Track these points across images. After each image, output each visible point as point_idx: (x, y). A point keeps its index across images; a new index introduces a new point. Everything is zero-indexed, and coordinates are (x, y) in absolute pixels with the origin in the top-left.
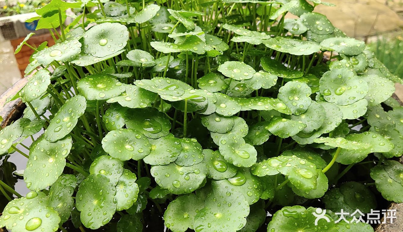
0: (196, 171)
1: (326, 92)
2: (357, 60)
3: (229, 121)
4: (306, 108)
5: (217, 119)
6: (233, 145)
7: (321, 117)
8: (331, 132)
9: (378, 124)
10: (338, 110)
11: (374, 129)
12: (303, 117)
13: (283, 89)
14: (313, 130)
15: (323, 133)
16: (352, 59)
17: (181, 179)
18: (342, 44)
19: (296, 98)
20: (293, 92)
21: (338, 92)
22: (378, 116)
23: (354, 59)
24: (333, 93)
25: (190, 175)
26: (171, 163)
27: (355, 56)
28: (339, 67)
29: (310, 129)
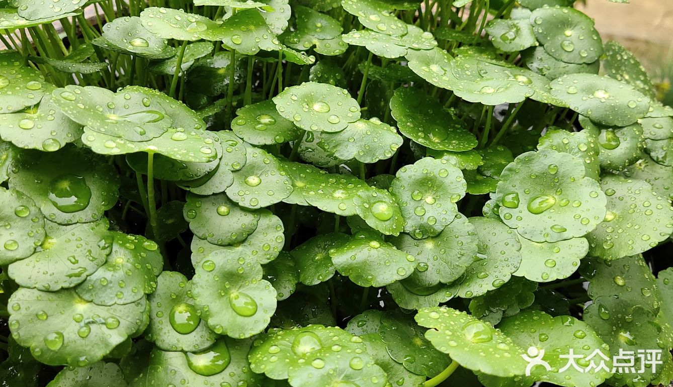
0: (110, 321)
1: (509, 198)
2: (617, 140)
3: (247, 220)
4: (438, 228)
5: (223, 209)
6: (232, 278)
7: (463, 258)
8: (475, 298)
9: (610, 301)
10: (516, 248)
11: (597, 312)
12: (429, 245)
13: (408, 173)
14: (438, 282)
15: (457, 296)
16: (605, 135)
17: (71, 332)
18: (600, 94)
19: (429, 199)
20: (427, 183)
21: (535, 205)
22: (620, 282)
23: (610, 136)
24: (523, 206)
25: (93, 327)
26: (63, 289)
27: (615, 128)
28: (561, 148)
29: (433, 277)
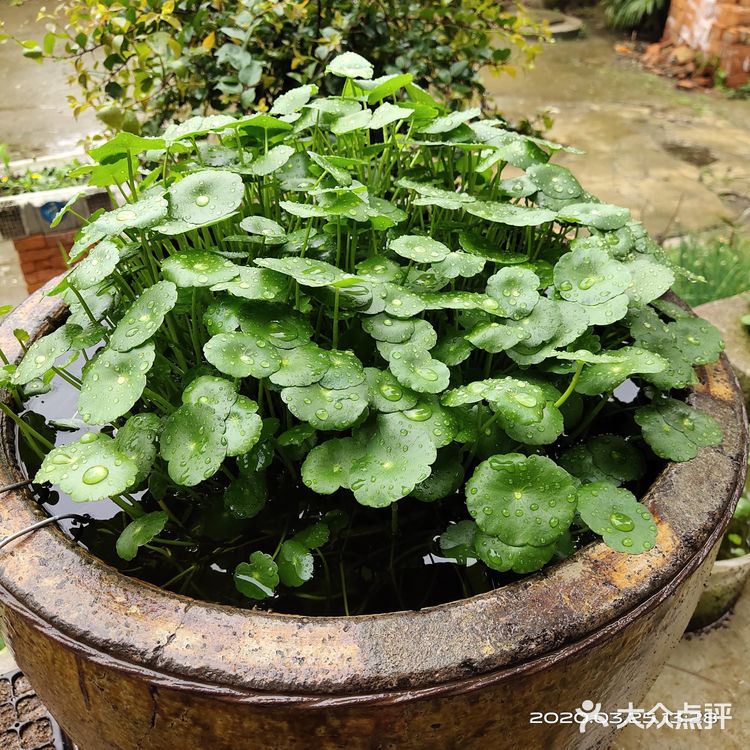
0: (352, 396)
1: (564, 285)
2: (616, 238)
3: (407, 326)
4: (530, 309)
5: (388, 322)
6: (412, 361)
7: (554, 322)
8: (569, 345)
9: (647, 338)
10: (582, 311)
11: (641, 345)
12: (526, 322)
13: (494, 280)
14: (541, 342)
15: (558, 347)
16: (608, 236)
17: (330, 407)
18: (594, 212)
19: (515, 293)
20: (510, 283)
21: (583, 284)
22: (648, 326)
23: (611, 236)
24: (575, 287)
25: (342, 402)
26: (313, 383)
27: (613, 230)
28: (586, 246)
29: (536, 340)
